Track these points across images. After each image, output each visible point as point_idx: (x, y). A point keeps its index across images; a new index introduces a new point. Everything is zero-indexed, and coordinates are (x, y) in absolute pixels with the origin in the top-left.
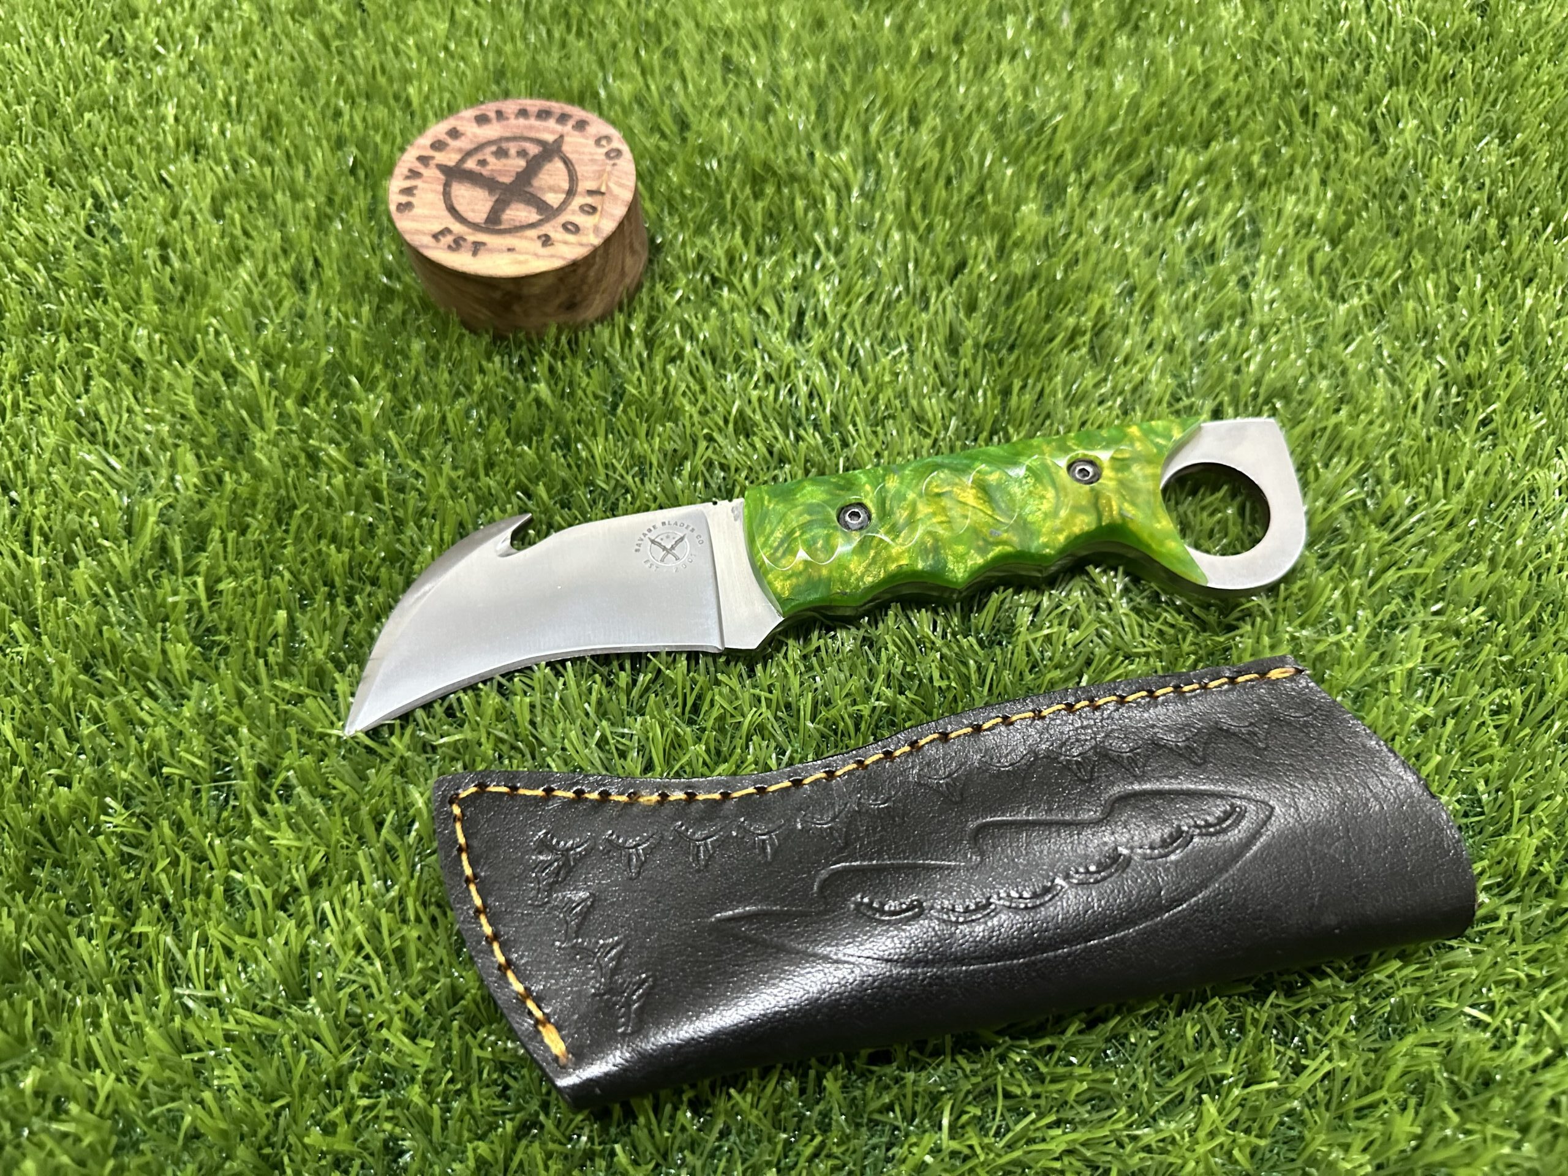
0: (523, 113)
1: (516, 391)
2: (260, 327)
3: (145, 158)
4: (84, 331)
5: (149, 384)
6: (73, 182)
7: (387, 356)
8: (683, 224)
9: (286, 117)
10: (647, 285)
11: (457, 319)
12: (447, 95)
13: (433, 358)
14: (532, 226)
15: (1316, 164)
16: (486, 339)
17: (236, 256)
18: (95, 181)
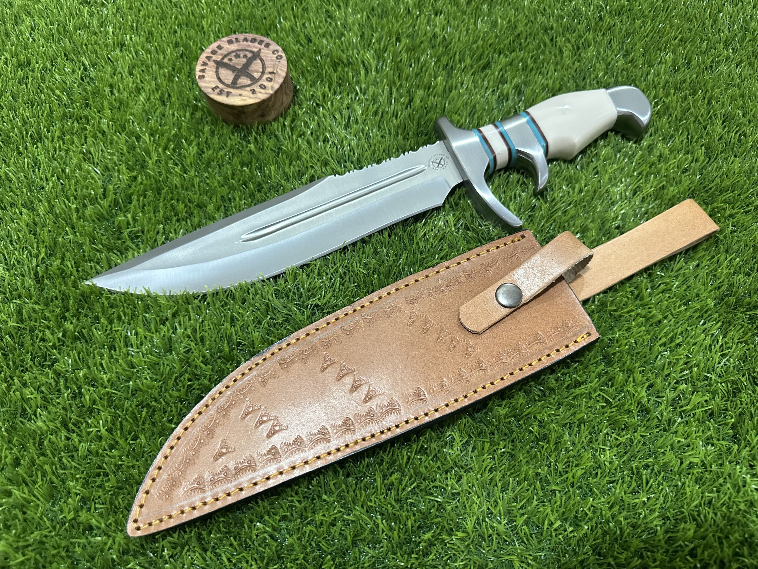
0: (246, 40)
1: (243, 147)
2: (148, 119)
3: (102, 51)
4: (84, 120)
5: (109, 141)
6: (75, 59)
7: (196, 132)
8: (306, 83)
9: (155, 34)
10: (292, 106)
11: (221, 119)
12: (218, 25)
13: (212, 133)
14: (249, 86)
15: (552, 63)
16: (232, 126)
17: (138, 91)
18: (83, 59)
